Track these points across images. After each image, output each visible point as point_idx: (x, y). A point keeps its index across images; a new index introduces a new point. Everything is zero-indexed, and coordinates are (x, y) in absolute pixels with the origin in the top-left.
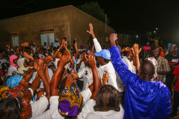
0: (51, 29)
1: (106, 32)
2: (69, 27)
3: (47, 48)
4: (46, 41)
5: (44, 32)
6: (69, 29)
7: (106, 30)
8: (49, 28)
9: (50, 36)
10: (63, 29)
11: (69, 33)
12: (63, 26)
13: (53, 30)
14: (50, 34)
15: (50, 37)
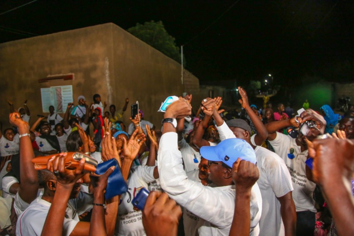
0: (64, 75)
1: (182, 83)
2: (107, 72)
3: (56, 118)
4: (53, 103)
5: (47, 83)
6: (107, 75)
7: (182, 78)
8: (60, 73)
9: (64, 92)
10: (93, 76)
11: (108, 84)
12: (94, 68)
13: (70, 78)
14: (62, 87)
15: (62, 93)
